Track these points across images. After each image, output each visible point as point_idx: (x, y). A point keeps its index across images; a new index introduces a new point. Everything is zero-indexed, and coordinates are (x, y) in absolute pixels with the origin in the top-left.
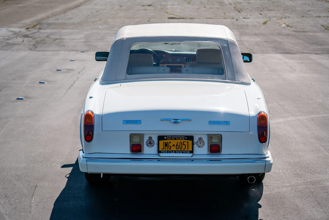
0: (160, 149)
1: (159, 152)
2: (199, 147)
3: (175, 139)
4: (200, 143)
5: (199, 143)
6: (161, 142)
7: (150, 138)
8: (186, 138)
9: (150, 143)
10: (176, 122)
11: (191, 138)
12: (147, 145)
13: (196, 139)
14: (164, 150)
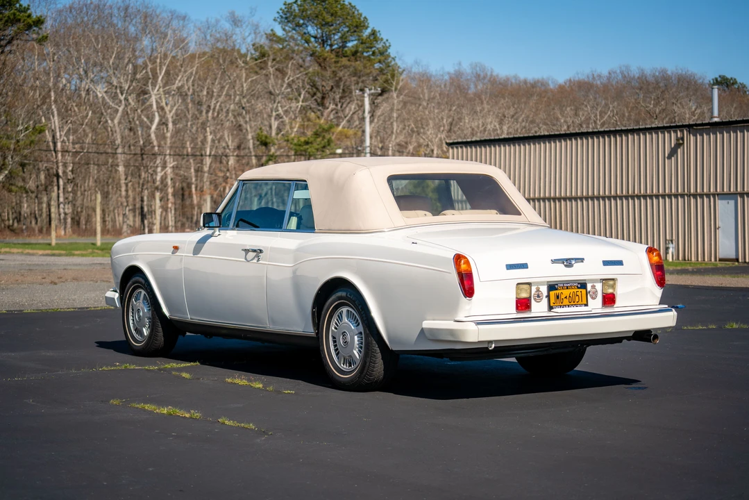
0: (552, 305)
1: (550, 308)
6: (552, 293)
7: (538, 290)
8: (579, 286)
9: (538, 296)
11: (583, 285)
12: (535, 299)
13: (589, 287)
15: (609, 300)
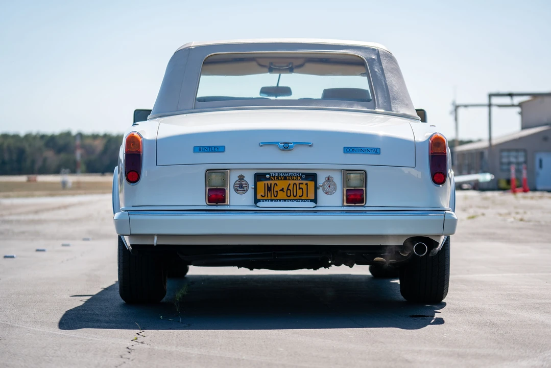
0: (259, 197)
2: (327, 193)
3: (285, 178)
4: (329, 186)
5: (326, 187)
7: (241, 178)
10: (286, 147)
11: (312, 177)
12: (236, 190)
14: (266, 198)
15: (355, 197)
